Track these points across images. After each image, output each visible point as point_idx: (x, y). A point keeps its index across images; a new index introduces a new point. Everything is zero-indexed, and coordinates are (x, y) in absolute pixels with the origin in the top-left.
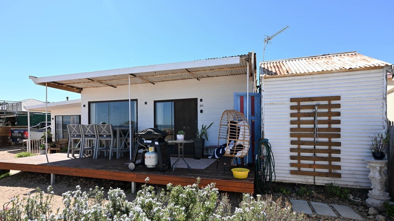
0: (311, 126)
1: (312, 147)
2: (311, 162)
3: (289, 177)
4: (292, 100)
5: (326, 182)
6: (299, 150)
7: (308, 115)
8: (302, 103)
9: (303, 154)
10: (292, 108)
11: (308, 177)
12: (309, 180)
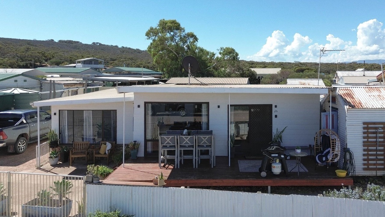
0: (375, 140)
1: (375, 153)
2: (375, 162)
3: (362, 173)
4: (364, 123)
5: (383, 173)
6: (368, 155)
7: (373, 133)
8: (370, 126)
9: (370, 157)
10: (364, 128)
11: (373, 171)
12: (373, 173)
